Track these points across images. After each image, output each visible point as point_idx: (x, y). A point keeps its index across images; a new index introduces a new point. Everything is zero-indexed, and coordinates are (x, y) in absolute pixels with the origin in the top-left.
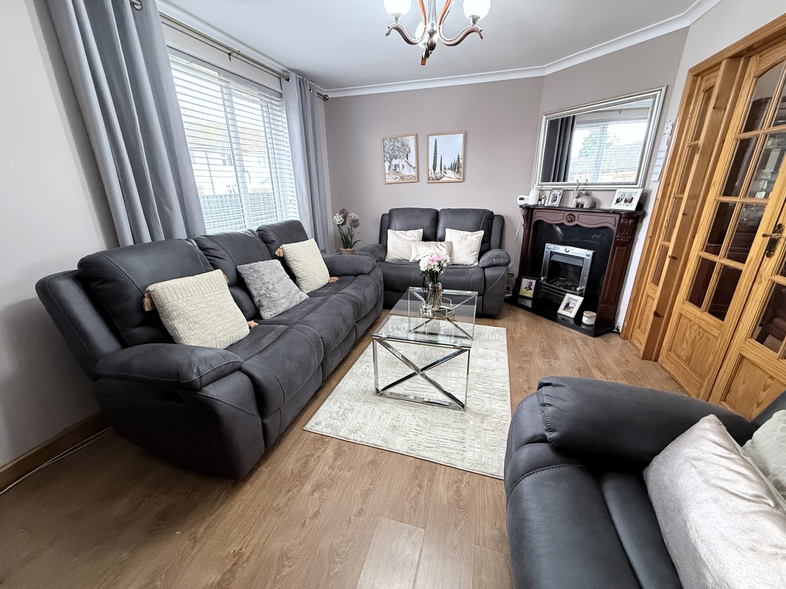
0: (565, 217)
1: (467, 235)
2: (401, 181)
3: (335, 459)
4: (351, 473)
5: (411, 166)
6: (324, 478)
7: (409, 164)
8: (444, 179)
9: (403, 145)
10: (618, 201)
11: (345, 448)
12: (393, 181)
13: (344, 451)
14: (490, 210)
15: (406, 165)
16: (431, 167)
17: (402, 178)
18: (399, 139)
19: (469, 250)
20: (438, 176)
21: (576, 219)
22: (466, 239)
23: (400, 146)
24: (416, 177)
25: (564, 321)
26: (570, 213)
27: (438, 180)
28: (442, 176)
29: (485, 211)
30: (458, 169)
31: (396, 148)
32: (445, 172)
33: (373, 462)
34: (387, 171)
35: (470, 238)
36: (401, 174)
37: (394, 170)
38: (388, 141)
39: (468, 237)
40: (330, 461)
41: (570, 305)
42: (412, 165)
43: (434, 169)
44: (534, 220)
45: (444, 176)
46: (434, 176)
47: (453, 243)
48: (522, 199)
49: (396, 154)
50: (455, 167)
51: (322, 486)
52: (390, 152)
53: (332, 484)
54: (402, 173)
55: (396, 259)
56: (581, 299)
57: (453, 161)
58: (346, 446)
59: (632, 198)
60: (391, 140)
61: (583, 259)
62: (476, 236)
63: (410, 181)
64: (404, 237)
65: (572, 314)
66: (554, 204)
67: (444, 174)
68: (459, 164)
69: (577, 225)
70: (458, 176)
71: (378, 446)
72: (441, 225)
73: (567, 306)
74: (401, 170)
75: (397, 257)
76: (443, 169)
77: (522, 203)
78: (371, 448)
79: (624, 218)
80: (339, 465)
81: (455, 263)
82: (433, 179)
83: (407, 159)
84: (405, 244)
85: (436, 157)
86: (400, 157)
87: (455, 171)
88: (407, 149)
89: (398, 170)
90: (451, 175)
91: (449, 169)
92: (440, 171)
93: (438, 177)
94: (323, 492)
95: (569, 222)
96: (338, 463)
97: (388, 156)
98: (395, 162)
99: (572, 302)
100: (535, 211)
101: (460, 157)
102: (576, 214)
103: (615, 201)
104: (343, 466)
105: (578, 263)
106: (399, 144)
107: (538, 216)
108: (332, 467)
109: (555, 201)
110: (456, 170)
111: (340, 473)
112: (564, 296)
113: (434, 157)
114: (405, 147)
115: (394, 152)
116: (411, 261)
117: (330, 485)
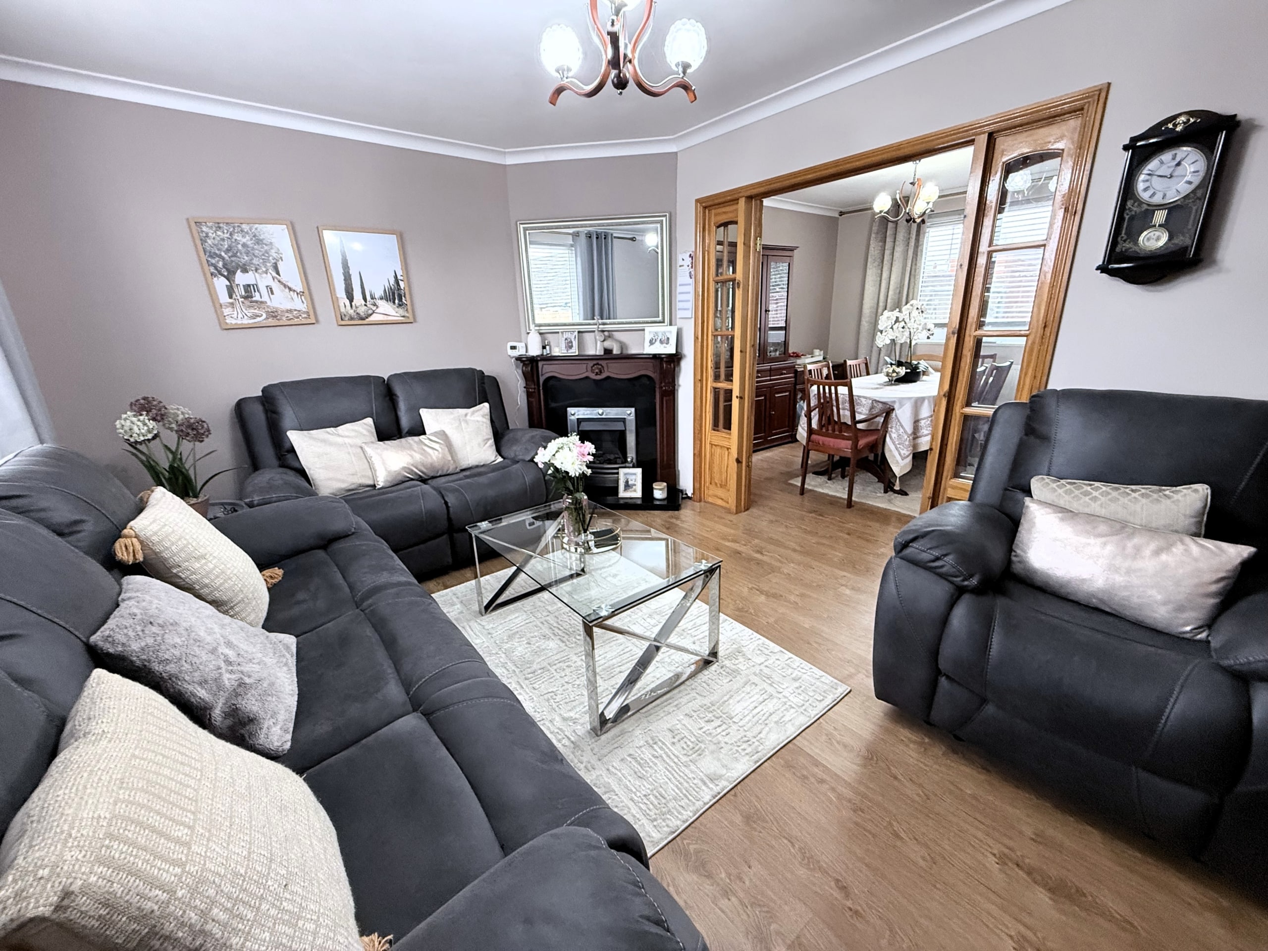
0: (589, 369)
1: (466, 415)
2: (271, 322)
3: (709, 876)
4: (757, 863)
5: (290, 289)
6: (745, 917)
7: (285, 286)
8: (374, 318)
9: (259, 242)
10: (652, 342)
11: (692, 847)
12: (246, 321)
13: (697, 852)
14: (478, 369)
15: (276, 286)
16: (341, 293)
17: (273, 314)
18: (244, 226)
19: (480, 439)
20: (362, 310)
21: (606, 369)
22: (466, 422)
23: (249, 243)
24: (312, 313)
25: (629, 506)
26: (595, 362)
27: (362, 319)
28: (370, 312)
29: (473, 371)
30: (400, 299)
31: (240, 247)
32: (375, 305)
33: (748, 819)
34: (224, 297)
35: (472, 418)
36: (268, 307)
37: (246, 298)
38: (211, 228)
39: (468, 417)
40: (708, 887)
41: (630, 483)
42: (294, 288)
43: (351, 298)
44: (542, 379)
45: (374, 312)
46: (351, 312)
47: (448, 432)
48: (513, 348)
49: (243, 261)
50: (395, 295)
51: (764, 929)
52: (223, 254)
53: (765, 909)
54: (269, 303)
55: (342, 489)
56: (639, 471)
57: (387, 285)
58: (688, 844)
59: (668, 339)
60: (220, 228)
61: (623, 420)
62: (481, 413)
63: (296, 321)
64: (340, 440)
65: (637, 493)
66: (570, 351)
67: (374, 308)
68: (399, 289)
69: (608, 378)
70: (401, 311)
71: (719, 793)
72: (402, 406)
73: (627, 486)
74: (265, 298)
75: (344, 486)
76: (368, 298)
77: (516, 353)
78: (717, 805)
79: (666, 362)
80: (729, 875)
81: (463, 467)
82: (351, 319)
83: (278, 273)
84: (349, 453)
85: (350, 276)
86: (256, 270)
87: (394, 303)
88: (273, 251)
89: (257, 297)
90: (387, 311)
91: (381, 299)
92: (363, 303)
93: (362, 314)
94: (778, 933)
95: (597, 374)
96: (723, 875)
97: (220, 264)
98: (241, 279)
99: (630, 477)
100: (540, 364)
101: (399, 277)
102: (603, 363)
103: (647, 343)
104: (734, 872)
105: (619, 427)
106: (247, 238)
107: (547, 371)
108: (726, 893)
109: (571, 347)
110: (397, 301)
111: (747, 883)
112: (618, 473)
113: (344, 274)
114: (266, 248)
115: (235, 255)
116: (380, 484)
117: (767, 912)
